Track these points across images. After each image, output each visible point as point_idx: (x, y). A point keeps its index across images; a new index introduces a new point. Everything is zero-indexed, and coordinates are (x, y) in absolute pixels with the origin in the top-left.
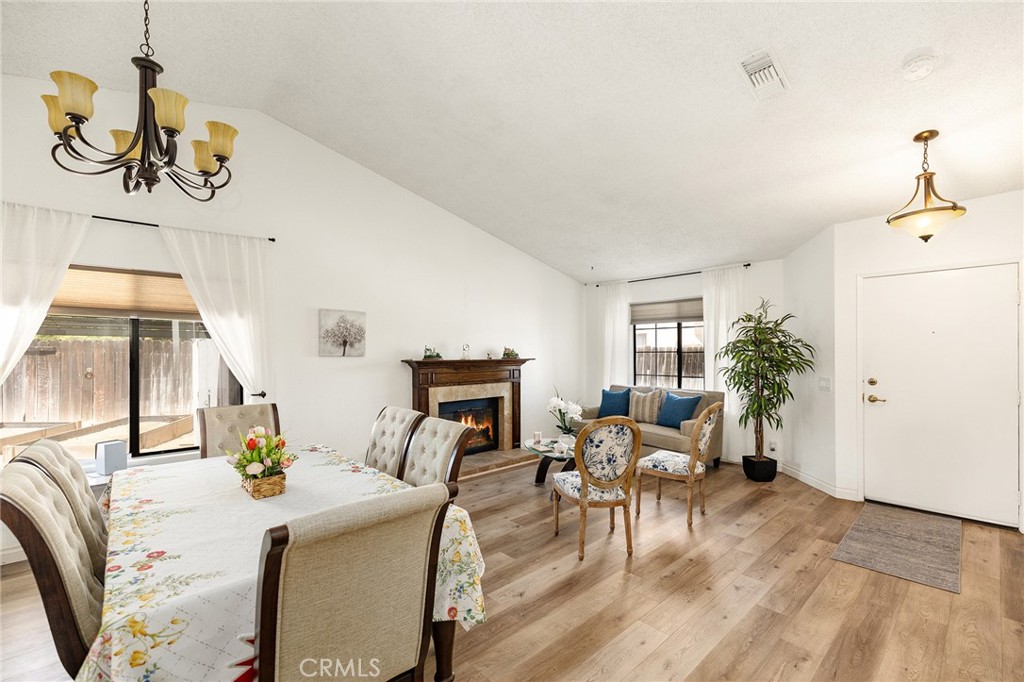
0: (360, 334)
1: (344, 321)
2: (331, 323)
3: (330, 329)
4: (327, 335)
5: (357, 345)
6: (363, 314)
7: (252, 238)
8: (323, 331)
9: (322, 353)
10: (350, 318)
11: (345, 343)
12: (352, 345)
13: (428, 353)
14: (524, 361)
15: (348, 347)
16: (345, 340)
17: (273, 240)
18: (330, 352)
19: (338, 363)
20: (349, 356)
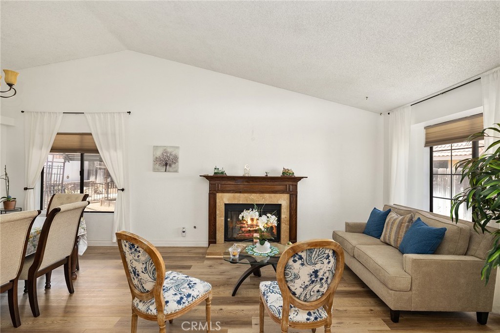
0: (175, 159)
1: (166, 152)
2: (159, 153)
3: (158, 157)
4: (157, 160)
5: (173, 166)
6: (178, 148)
7: (120, 113)
8: (154, 157)
9: (155, 170)
10: (169, 150)
11: (166, 164)
12: (170, 165)
13: (216, 171)
14: (300, 179)
15: (168, 167)
16: (167, 162)
17: (130, 112)
18: (158, 169)
19: (163, 176)
20: (169, 172)
